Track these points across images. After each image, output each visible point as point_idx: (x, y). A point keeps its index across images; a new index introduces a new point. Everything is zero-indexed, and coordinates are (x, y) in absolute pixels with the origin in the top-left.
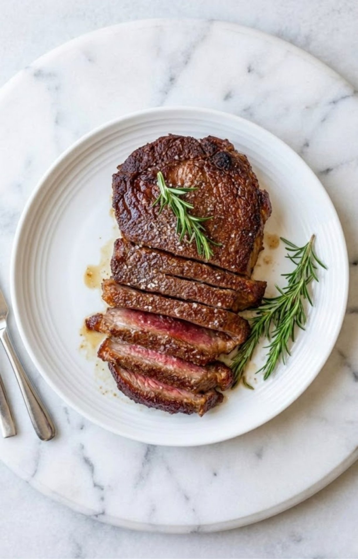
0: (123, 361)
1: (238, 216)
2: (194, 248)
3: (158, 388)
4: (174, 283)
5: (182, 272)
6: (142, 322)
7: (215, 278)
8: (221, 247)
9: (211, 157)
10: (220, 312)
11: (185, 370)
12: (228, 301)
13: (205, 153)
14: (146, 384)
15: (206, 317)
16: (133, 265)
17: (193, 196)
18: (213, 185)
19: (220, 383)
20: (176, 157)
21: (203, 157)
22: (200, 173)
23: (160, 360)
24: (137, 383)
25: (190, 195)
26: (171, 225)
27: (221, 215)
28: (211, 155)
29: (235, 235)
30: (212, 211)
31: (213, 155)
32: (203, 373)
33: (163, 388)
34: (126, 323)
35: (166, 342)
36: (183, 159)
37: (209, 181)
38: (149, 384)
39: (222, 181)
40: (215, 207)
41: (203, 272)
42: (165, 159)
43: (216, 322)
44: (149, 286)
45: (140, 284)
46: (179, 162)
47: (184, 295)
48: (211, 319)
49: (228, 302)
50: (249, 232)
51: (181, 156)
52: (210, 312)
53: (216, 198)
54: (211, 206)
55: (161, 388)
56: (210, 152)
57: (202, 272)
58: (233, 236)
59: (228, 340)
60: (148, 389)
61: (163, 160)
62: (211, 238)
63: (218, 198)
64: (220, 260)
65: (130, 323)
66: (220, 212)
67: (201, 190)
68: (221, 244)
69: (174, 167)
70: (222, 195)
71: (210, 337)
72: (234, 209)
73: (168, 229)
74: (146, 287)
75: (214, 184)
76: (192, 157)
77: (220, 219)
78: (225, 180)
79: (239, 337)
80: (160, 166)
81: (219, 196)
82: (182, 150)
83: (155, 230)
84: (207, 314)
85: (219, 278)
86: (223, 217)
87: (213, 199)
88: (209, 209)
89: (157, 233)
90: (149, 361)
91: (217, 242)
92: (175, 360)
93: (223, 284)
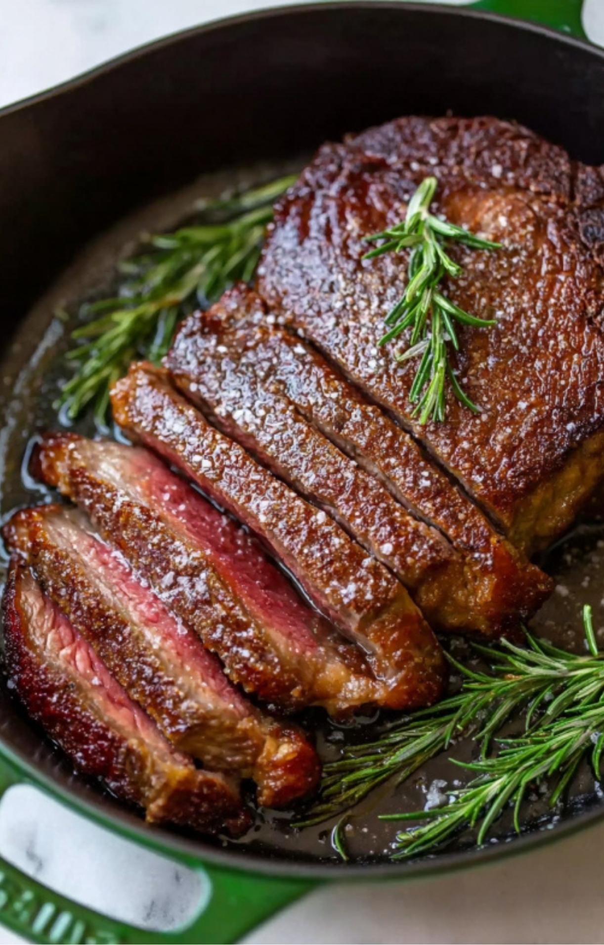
0: (48, 556)
1: (564, 368)
2: (404, 382)
3: (89, 679)
4: (303, 436)
5: (340, 423)
6: (167, 497)
7: (416, 481)
8: (477, 416)
9: (582, 210)
10: (375, 572)
11: (188, 668)
12: (416, 553)
13: (572, 197)
14: (66, 651)
15: (331, 563)
16: (233, 350)
17: (481, 266)
18: (545, 268)
19: (261, 767)
20: (497, 170)
21: (561, 200)
22: (530, 228)
23: (143, 607)
24: (44, 636)
25: (474, 262)
26: (381, 302)
27: (523, 342)
28: (585, 205)
29: (530, 407)
30: (504, 321)
31: (592, 208)
32: (231, 706)
33: (101, 686)
34: (122, 476)
35: (186, 568)
36: (511, 182)
37: (543, 255)
38: (73, 656)
39: (572, 270)
40: (517, 316)
41: (392, 451)
42: (468, 162)
43: (352, 587)
44: (237, 415)
45: (219, 402)
46: (496, 185)
47: (309, 480)
48: (342, 576)
49: (413, 555)
50: (571, 418)
51: (510, 175)
52: (351, 556)
53: (535, 298)
54: (511, 310)
55: (96, 681)
56: (584, 198)
57: (391, 446)
58: (522, 405)
59: (358, 673)
60: (60, 663)
61: (460, 163)
62: (465, 380)
63: (539, 304)
64: (455, 443)
65: (131, 481)
66: (524, 335)
67: (511, 265)
68: (479, 408)
69: (476, 189)
70: (552, 301)
71: (318, 640)
72: (563, 345)
73: (369, 306)
74: (229, 415)
75: (550, 267)
76: (533, 188)
77: (517, 350)
78: (580, 272)
79: (392, 682)
80: (446, 171)
81: (545, 301)
82: (521, 162)
83: (337, 296)
84: (336, 557)
85: (425, 483)
86: (524, 349)
87: (526, 298)
88: (499, 314)
89: (338, 305)
90: (114, 594)
91: (475, 399)
92: (181, 630)
93: (427, 506)
